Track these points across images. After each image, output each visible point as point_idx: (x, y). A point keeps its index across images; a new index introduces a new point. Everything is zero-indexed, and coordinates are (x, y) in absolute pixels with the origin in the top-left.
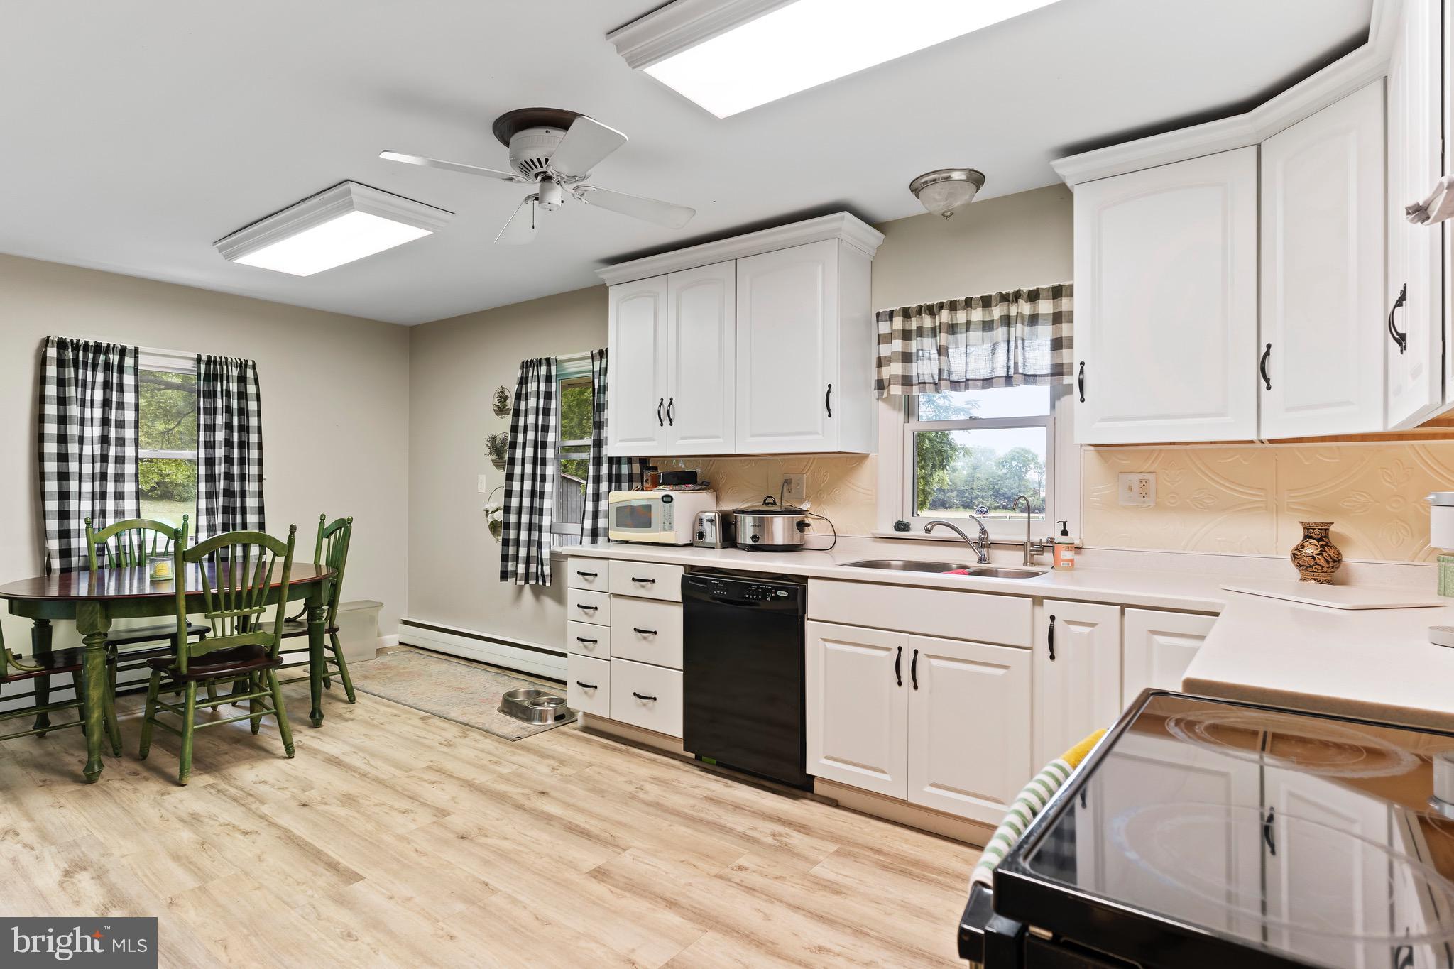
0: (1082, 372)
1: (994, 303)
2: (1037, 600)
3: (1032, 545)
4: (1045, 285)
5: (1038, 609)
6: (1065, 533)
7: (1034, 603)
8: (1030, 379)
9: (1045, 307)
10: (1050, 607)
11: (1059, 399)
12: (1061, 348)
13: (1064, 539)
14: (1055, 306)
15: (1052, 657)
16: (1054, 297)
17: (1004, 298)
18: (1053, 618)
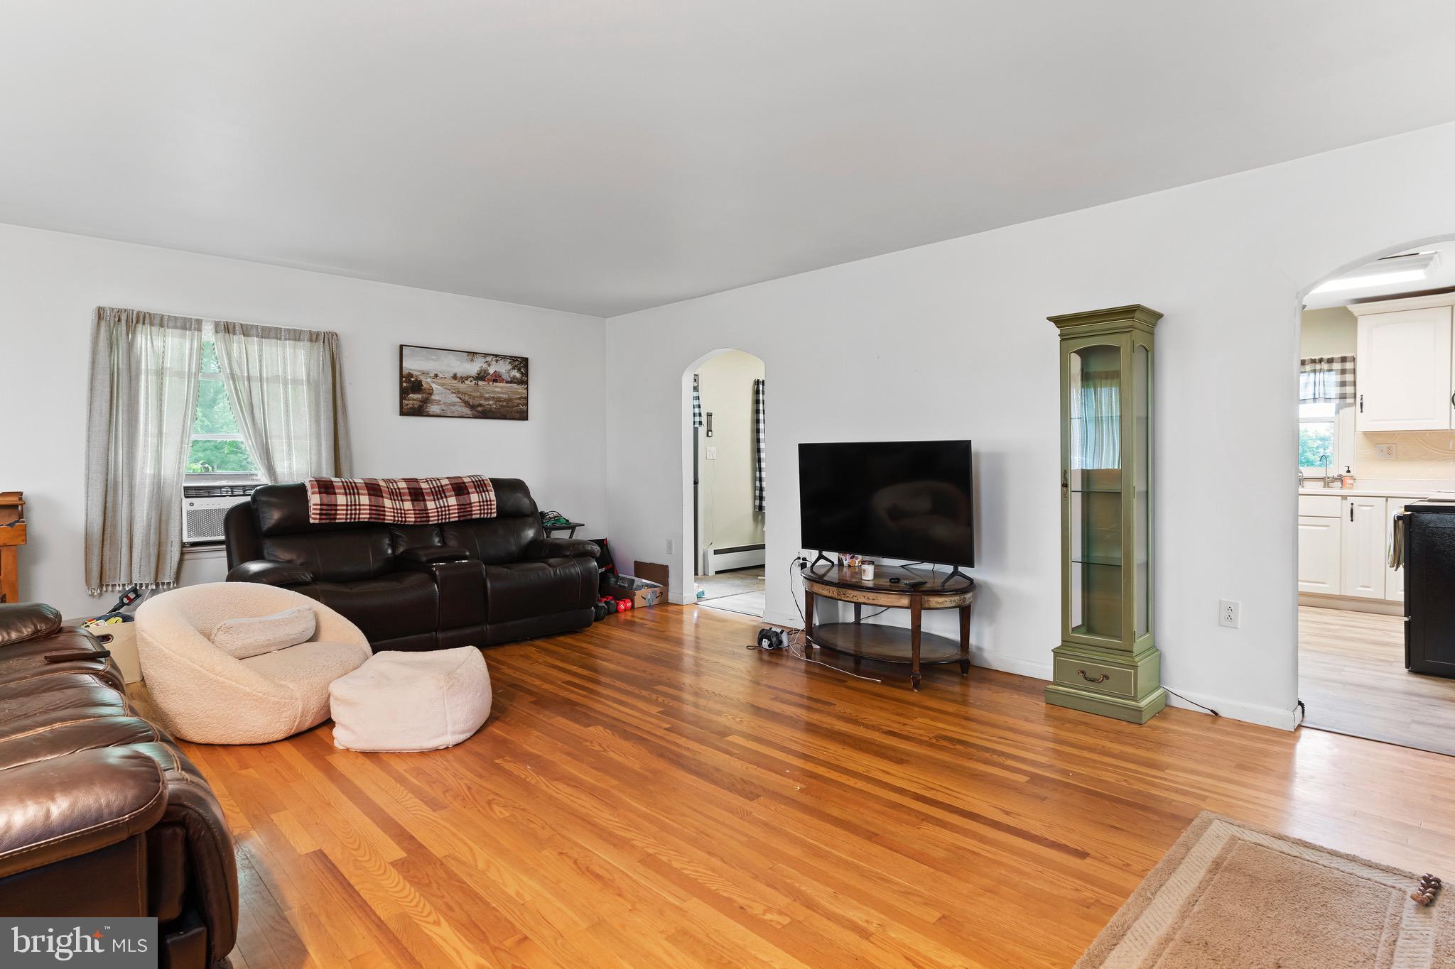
0: (1362, 399)
1: (1306, 363)
2: (1344, 497)
3: (1328, 478)
4: (1337, 355)
5: (1344, 501)
6: (1349, 471)
7: (1342, 499)
8: (1327, 399)
9: (1337, 366)
10: (1351, 500)
11: (1342, 409)
12: (1346, 386)
13: (1348, 474)
14: (1342, 366)
15: (1352, 520)
16: (1342, 362)
17: (1313, 361)
18: (1352, 504)
